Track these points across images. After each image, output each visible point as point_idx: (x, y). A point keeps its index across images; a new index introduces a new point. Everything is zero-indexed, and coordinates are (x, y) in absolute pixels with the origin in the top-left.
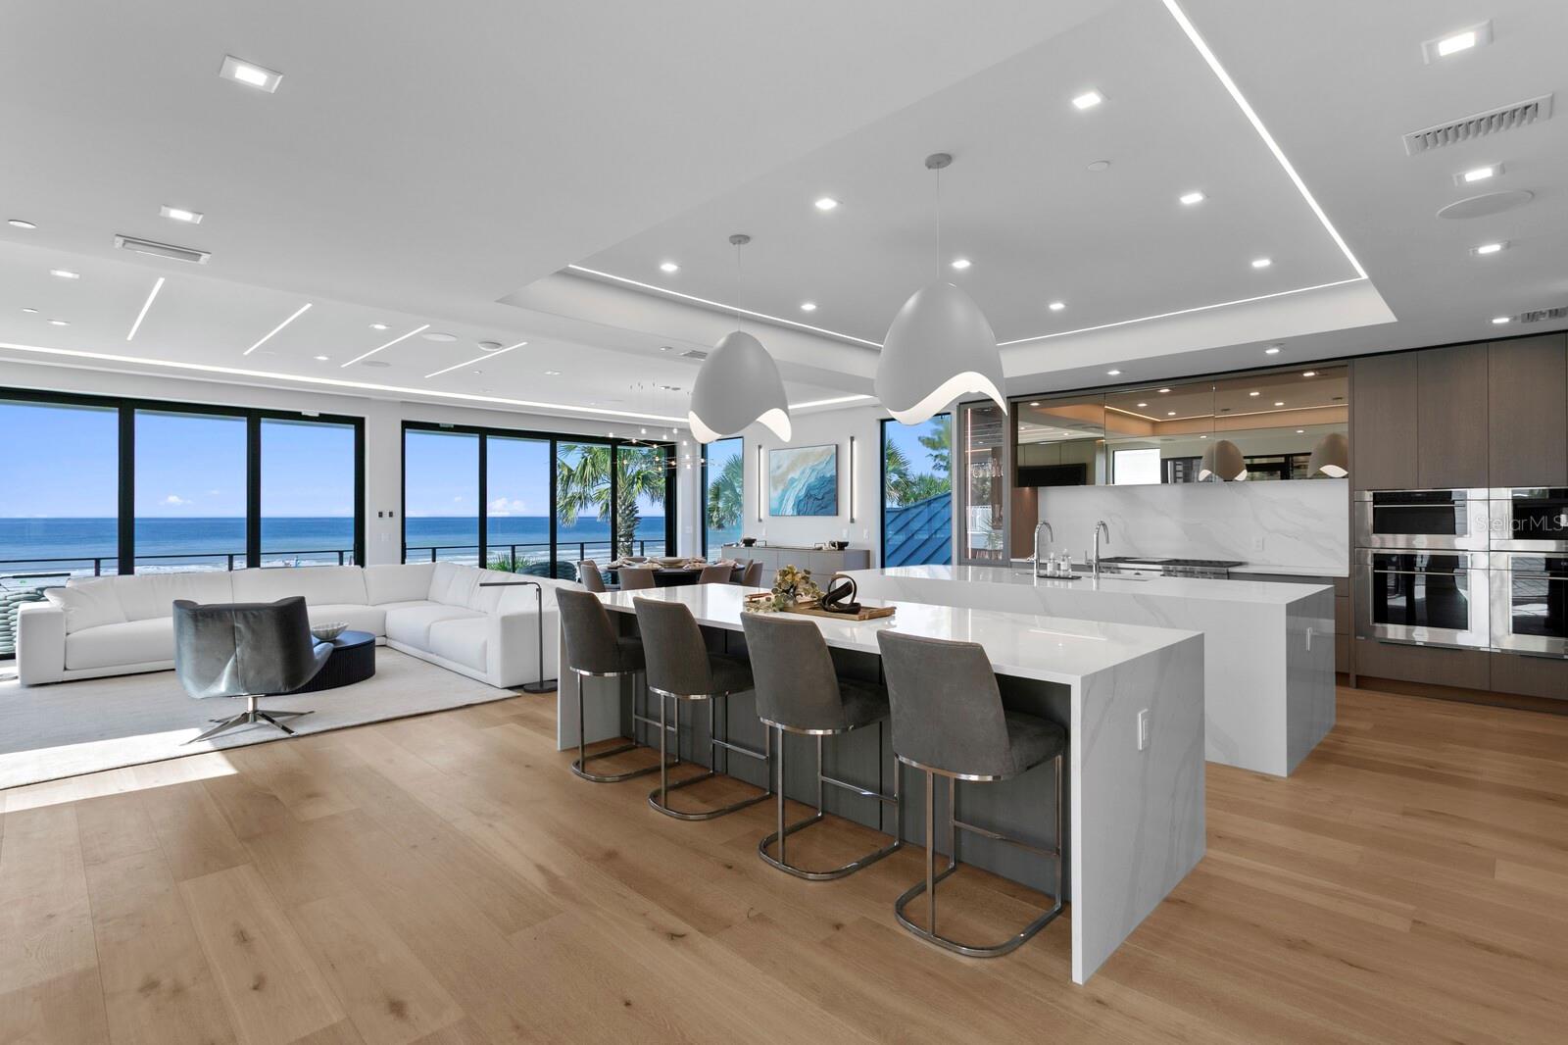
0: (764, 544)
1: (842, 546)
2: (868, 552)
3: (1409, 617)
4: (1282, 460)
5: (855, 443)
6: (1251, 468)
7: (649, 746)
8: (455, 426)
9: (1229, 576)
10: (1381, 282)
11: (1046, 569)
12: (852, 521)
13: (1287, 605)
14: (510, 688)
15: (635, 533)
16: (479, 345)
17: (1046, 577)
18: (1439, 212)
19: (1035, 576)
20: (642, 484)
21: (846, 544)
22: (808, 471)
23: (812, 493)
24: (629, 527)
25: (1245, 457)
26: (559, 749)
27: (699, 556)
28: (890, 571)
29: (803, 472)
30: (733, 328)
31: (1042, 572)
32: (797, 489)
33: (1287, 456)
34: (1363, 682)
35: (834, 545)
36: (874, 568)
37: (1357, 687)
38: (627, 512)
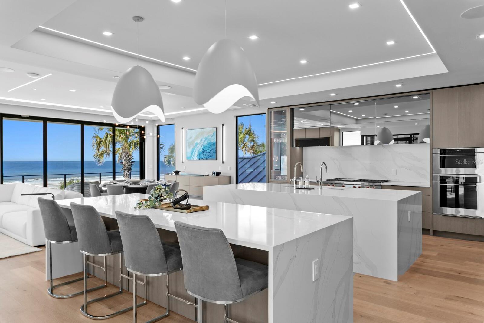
0: (184, 173)
1: (218, 174)
2: (230, 177)
3: (456, 204)
4: (409, 136)
5: (224, 126)
6: (395, 140)
7: (95, 277)
8: (30, 116)
9: (382, 187)
10: (441, 54)
11: (299, 184)
12: (223, 162)
13: (398, 201)
14: (38, 247)
15: (132, 168)
16: (28, 75)
17: (299, 188)
18: (461, 14)
19: (294, 187)
20: (135, 146)
21: (220, 173)
22: (204, 140)
23: (205, 149)
24: (129, 165)
25: (393, 135)
26: (46, 280)
27: (156, 178)
28: (241, 186)
29: (202, 140)
30: (135, 63)
31: (297, 186)
32: (199, 148)
33: (411, 135)
34: (436, 233)
35: (214, 174)
36: (233, 183)
37: (433, 235)
38: (128, 159)
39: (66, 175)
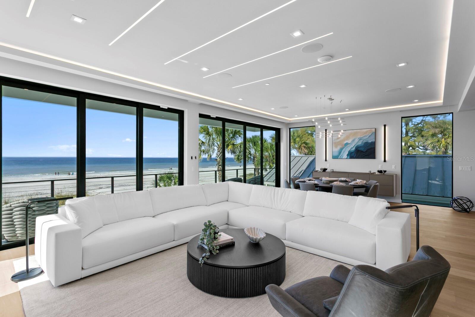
0: (332, 171)
5: (386, 127)
8: (216, 117)
12: (385, 161)
22: (357, 140)
23: (359, 149)
29: (354, 140)
32: (350, 148)
39: (238, 170)
